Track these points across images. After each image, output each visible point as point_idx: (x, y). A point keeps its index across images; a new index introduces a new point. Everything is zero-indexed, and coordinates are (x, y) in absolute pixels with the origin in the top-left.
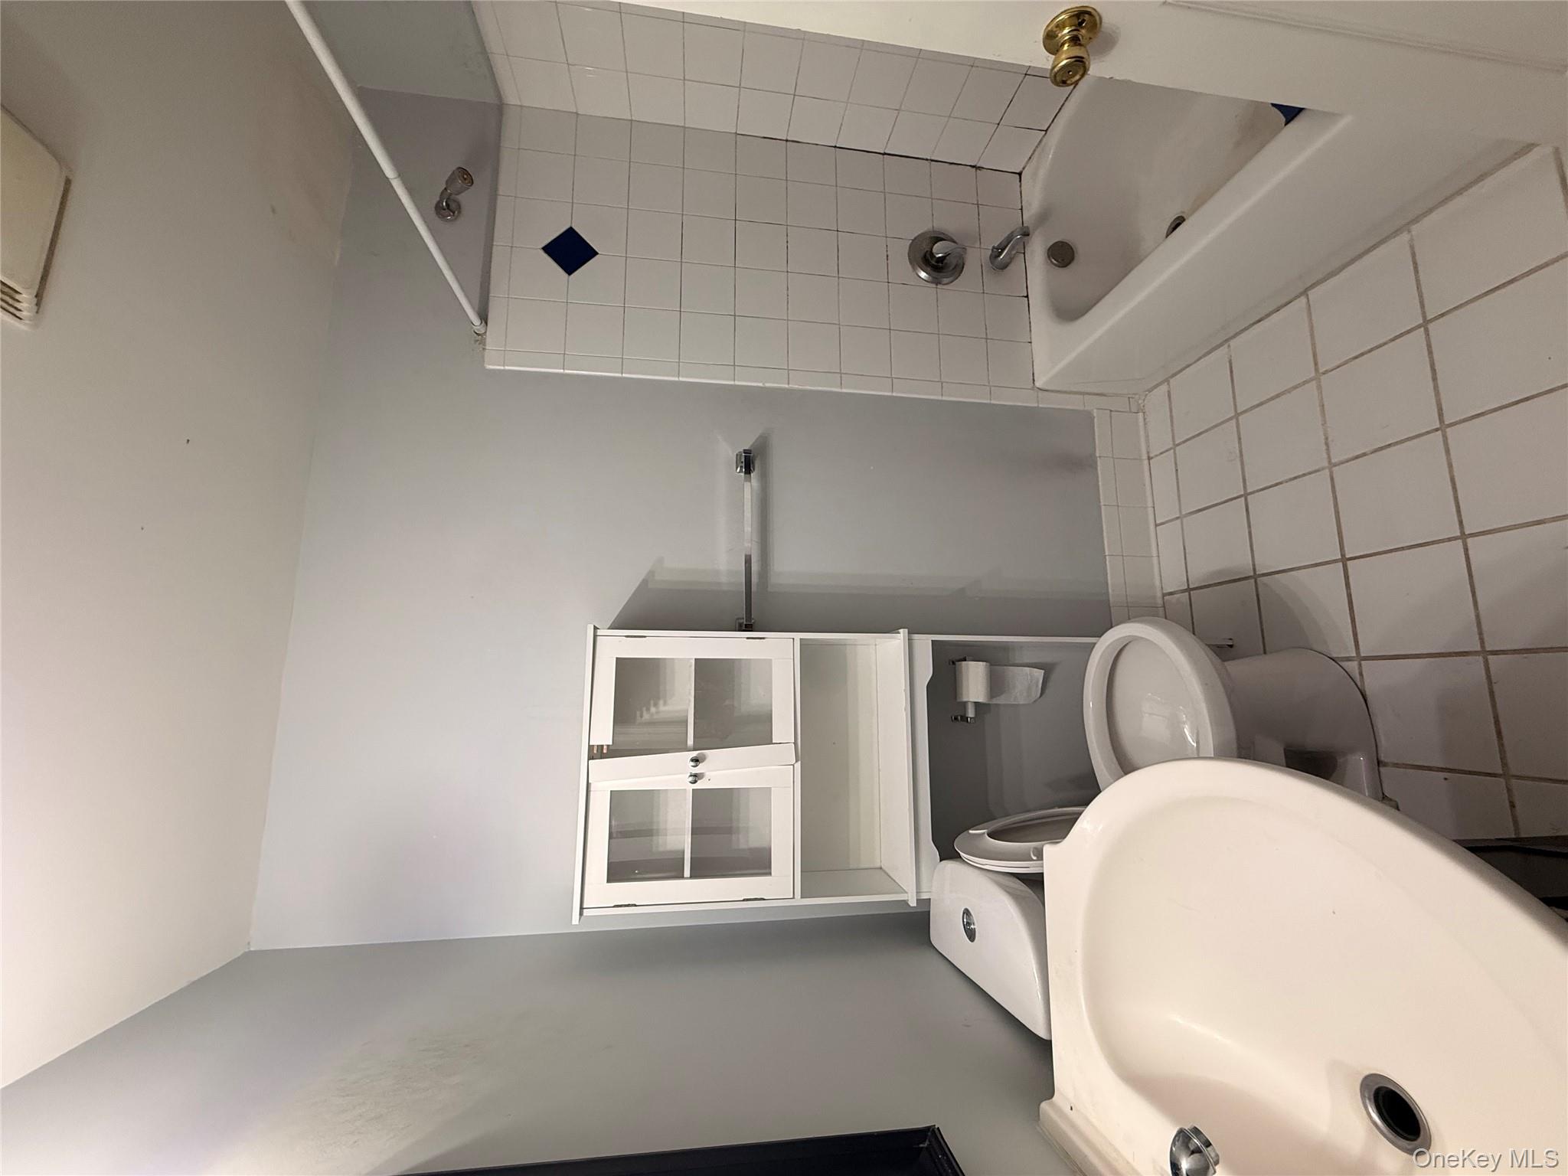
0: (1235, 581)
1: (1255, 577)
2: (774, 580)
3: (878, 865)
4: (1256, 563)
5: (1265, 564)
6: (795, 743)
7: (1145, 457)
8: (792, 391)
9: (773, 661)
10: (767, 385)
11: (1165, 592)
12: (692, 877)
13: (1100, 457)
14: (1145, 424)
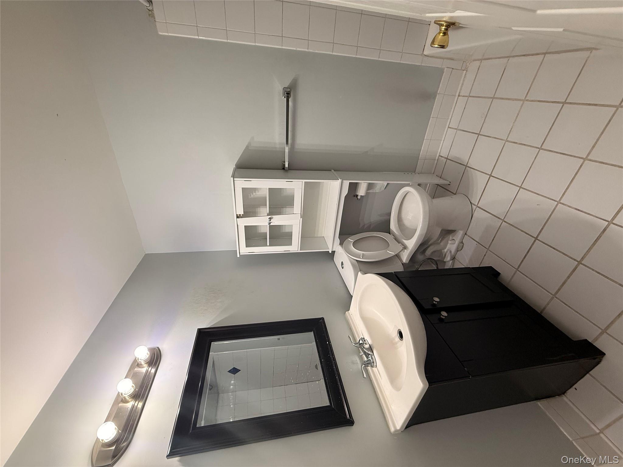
0: (460, 164)
1: (466, 166)
2: (297, 147)
3: (323, 236)
4: (469, 162)
5: (471, 164)
6: (301, 214)
7: (457, 95)
8: (309, 53)
9: (295, 189)
10: (298, 49)
11: (440, 155)
12: (270, 245)
13: (439, 94)
14: (465, 77)
